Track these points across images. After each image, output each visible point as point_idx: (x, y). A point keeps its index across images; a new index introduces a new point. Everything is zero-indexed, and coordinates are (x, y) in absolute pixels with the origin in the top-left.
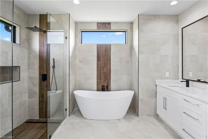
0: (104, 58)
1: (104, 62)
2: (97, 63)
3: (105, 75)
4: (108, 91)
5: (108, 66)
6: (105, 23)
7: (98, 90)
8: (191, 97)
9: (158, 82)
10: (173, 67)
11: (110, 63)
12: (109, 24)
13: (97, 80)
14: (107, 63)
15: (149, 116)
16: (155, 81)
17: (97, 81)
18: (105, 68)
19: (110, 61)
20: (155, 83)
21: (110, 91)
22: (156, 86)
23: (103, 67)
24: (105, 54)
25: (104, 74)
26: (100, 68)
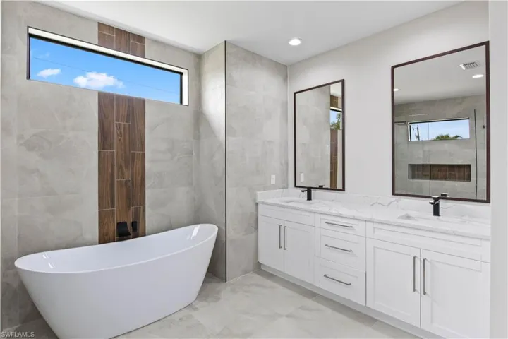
0: (122, 139)
1: (125, 153)
2: (99, 153)
3: (128, 191)
4: (136, 236)
5: (138, 162)
6: (128, 33)
7: (103, 240)
8: (341, 216)
9: (261, 196)
10: (282, 164)
11: (144, 154)
12: (140, 39)
13: (99, 209)
14: (133, 154)
15: (246, 272)
16: (255, 195)
17: (99, 212)
18: (127, 168)
19: (143, 148)
20: (255, 200)
21: (145, 235)
22: (257, 204)
23: (120, 168)
24: (127, 126)
25: (124, 189)
26: (110, 170)
